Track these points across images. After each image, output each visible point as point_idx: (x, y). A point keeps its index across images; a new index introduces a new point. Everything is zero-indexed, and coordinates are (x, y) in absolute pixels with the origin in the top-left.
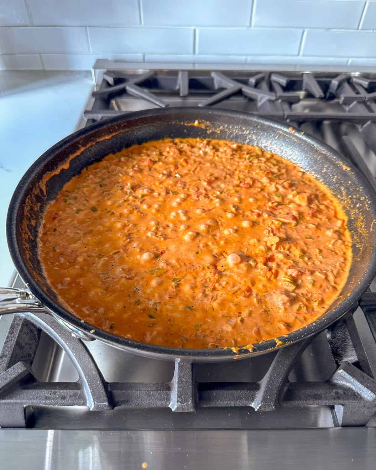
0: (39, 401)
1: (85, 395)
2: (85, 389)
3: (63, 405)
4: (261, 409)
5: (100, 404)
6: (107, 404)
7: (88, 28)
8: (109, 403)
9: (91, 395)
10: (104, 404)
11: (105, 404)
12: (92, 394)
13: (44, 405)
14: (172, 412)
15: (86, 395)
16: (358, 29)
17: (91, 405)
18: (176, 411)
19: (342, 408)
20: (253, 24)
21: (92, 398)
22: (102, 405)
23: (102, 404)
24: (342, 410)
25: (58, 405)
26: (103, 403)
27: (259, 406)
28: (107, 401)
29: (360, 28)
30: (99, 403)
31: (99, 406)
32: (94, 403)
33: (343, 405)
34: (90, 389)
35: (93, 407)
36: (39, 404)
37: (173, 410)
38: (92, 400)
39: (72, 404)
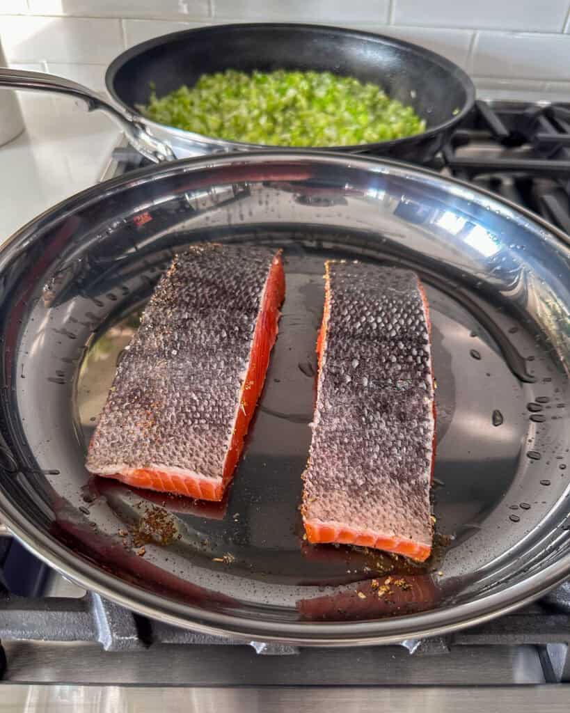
0: (10, 632)
1: (96, 620)
2: (96, 611)
3: (54, 640)
4: (420, 650)
5: (122, 638)
6: (136, 639)
7: (124, 21)
8: (138, 637)
9: (106, 622)
10: (130, 638)
11: (133, 639)
12: (108, 620)
13: (19, 639)
14: (257, 654)
15: (98, 621)
16: (562, 32)
17: (107, 640)
18: (264, 653)
19: (564, 648)
20: (393, 20)
21: (108, 628)
22: (127, 641)
23: (127, 638)
24: (565, 653)
25: (46, 640)
26: (128, 636)
27: (418, 644)
28: (136, 632)
29: (565, 31)
30: (121, 636)
31: (120, 641)
32: (112, 636)
33: (567, 644)
34: (106, 611)
35: (109, 643)
36: (10, 639)
37: (258, 652)
38: (108, 630)
39: (71, 638)
